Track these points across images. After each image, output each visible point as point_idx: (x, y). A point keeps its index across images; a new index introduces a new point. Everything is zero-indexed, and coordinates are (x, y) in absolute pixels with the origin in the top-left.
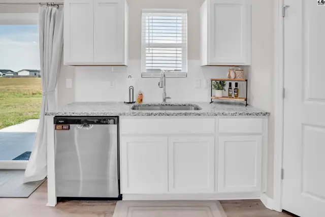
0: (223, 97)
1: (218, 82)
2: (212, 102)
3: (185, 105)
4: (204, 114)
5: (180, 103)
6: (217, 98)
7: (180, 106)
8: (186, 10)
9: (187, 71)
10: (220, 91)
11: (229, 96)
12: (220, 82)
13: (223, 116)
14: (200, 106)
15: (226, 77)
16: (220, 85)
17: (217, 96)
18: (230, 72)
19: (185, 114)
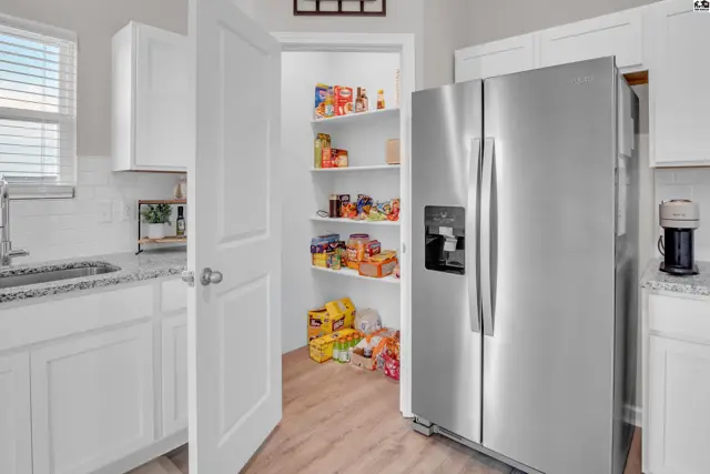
0: (166, 238)
1: (155, 206)
2: (140, 251)
3: (72, 267)
4: (128, 279)
5: (59, 264)
6: (154, 241)
7: (58, 269)
8: (73, 34)
9: (74, 184)
10: (160, 226)
11: (178, 233)
12: (160, 207)
13: (171, 276)
14: (113, 263)
15: (172, 196)
16: (159, 214)
17: (152, 236)
18: (179, 186)
19: (81, 286)
